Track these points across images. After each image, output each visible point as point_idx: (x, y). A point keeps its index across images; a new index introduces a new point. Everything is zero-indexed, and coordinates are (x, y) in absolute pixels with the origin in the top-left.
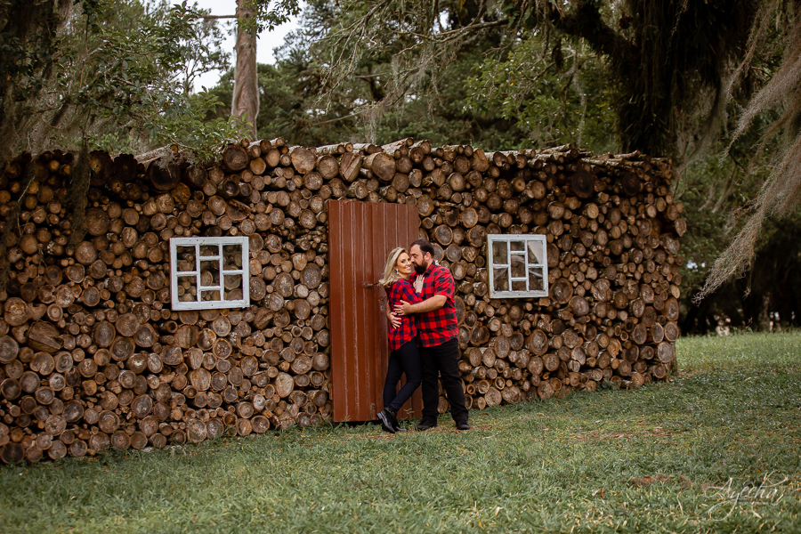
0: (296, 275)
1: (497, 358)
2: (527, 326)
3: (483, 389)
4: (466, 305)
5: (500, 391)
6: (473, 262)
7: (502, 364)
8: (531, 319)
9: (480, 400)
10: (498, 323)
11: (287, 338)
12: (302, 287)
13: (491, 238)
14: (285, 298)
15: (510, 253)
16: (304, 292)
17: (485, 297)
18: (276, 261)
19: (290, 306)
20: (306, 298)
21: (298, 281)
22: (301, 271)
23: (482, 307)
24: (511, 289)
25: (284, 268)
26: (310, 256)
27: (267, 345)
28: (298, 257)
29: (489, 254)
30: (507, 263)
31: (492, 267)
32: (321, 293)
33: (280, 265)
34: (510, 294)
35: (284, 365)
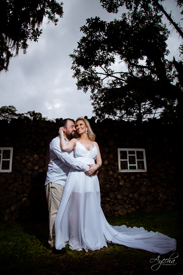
0: (35, 162)
1: (123, 195)
2: (138, 183)
3: (117, 208)
4: (109, 175)
5: (126, 209)
6: (112, 159)
7: (125, 198)
8: (139, 180)
9: (116, 213)
10: (123, 182)
11: (28, 185)
12: (36, 166)
13: (119, 150)
14: (29, 170)
15: (128, 155)
16: (37, 168)
17: (117, 172)
18: (27, 157)
19: (29, 173)
20: (38, 170)
21: (36, 164)
22: (37, 161)
23: (115, 175)
24: (129, 169)
25: (31, 159)
26: (41, 156)
27: (19, 187)
28: (35, 156)
29: (118, 156)
30: (127, 159)
31: (120, 160)
32: (44, 169)
33: (29, 159)
34: (129, 171)
35: (25, 195)
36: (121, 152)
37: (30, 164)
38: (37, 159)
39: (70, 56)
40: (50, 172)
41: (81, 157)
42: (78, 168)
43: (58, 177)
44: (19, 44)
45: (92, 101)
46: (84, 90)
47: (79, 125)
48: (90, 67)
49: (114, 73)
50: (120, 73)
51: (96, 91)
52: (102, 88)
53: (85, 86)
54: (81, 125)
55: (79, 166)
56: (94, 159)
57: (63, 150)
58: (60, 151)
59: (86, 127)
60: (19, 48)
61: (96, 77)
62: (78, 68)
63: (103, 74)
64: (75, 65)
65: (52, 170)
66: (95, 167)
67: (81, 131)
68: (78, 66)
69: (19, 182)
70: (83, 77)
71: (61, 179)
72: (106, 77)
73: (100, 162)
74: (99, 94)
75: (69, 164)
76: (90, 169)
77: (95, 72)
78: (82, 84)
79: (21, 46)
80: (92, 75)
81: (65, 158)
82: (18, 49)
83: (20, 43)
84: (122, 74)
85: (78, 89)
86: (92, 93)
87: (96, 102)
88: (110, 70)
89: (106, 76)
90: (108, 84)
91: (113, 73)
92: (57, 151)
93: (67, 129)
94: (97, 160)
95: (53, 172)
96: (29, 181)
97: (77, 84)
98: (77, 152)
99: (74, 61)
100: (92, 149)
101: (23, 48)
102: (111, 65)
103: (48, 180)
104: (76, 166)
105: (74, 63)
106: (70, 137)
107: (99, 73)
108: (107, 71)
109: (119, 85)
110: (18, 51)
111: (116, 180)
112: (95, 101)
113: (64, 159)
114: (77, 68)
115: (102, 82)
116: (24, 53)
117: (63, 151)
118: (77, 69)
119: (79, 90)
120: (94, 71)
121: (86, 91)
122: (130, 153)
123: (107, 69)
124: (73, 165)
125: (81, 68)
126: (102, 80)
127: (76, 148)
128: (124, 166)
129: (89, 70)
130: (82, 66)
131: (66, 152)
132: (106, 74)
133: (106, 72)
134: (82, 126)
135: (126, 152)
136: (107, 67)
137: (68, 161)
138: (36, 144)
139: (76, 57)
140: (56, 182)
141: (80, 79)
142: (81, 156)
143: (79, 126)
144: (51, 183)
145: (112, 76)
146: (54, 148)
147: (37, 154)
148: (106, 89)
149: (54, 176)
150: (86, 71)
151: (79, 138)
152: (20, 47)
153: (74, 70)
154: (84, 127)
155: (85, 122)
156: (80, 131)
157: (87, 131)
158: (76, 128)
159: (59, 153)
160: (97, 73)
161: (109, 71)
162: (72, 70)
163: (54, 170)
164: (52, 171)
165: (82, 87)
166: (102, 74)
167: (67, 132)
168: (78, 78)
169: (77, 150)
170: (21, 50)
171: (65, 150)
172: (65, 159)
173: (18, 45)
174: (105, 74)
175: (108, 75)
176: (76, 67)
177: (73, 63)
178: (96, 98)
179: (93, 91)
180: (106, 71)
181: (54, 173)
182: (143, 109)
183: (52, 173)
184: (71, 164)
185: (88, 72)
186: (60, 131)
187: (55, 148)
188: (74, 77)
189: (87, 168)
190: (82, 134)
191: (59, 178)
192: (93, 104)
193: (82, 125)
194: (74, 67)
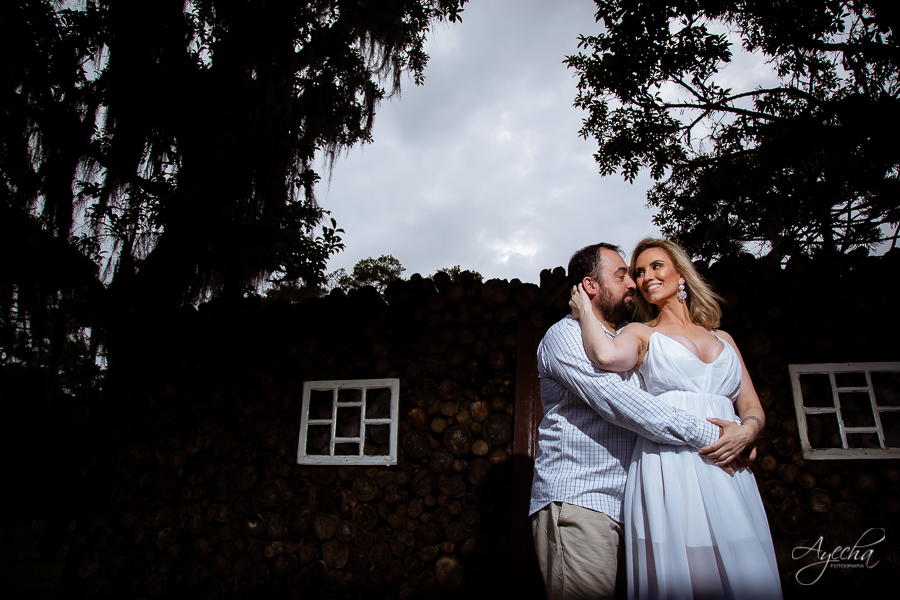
0: (475, 426)
4: (763, 471)
6: (770, 407)
10: (826, 499)
11: (453, 509)
12: (481, 442)
13: (796, 371)
14: (456, 457)
15: (836, 391)
16: (482, 448)
17: (795, 458)
18: (448, 410)
19: (457, 466)
20: (486, 457)
21: (478, 436)
22: (482, 423)
23: (790, 474)
24: (845, 445)
25: (461, 418)
26: (498, 404)
27: (425, 517)
28: (476, 405)
29: (795, 394)
30: (833, 406)
31: (801, 411)
32: (509, 450)
33: (455, 415)
34: (845, 453)
35: (446, 546)
36: (803, 378)
37: (458, 435)
38: (483, 416)
39: (566, 61)
40: (548, 460)
41: (677, 391)
42: (671, 437)
43: (584, 478)
44: (401, 59)
45: (656, 210)
46: (626, 173)
47: (649, 270)
48: (640, 87)
49: (731, 99)
50: (753, 93)
51: (668, 171)
52: (687, 161)
53: (628, 159)
54: (655, 265)
55: (674, 426)
56: (729, 396)
57: (600, 363)
58: (591, 370)
59: (678, 272)
60: (402, 68)
61: (663, 121)
62: (600, 98)
63: (690, 106)
64: (586, 91)
65: (555, 449)
66: (745, 430)
67: (658, 292)
68: (599, 93)
69: (423, 498)
70: (615, 129)
71: (601, 486)
72: (704, 115)
73: (756, 412)
74: (679, 182)
75: (632, 422)
76: (725, 437)
77: (660, 104)
78: (617, 152)
79: (407, 62)
80: (649, 116)
81: (610, 398)
82: (400, 72)
83: (404, 54)
84: (761, 97)
85: (604, 174)
86: (656, 178)
87: (670, 213)
88: (716, 88)
89: (701, 111)
90: (712, 137)
91: (726, 100)
92: (573, 371)
93: (601, 285)
94: (742, 406)
95: (560, 458)
96: (458, 496)
97: (596, 156)
98: (656, 372)
99: (582, 79)
100: (721, 357)
101: (414, 68)
102: (716, 71)
103: (544, 491)
104: (662, 428)
105: (582, 85)
106: (617, 315)
107: (674, 106)
108: (705, 95)
109: (755, 136)
110: (398, 79)
111: (794, 493)
112: (666, 209)
113: (607, 400)
114: (594, 99)
115: (689, 136)
116: (417, 82)
117: (601, 368)
118: (595, 102)
119: (607, 175)
120: (656, 102)
121: (633, 177)
122: (843, 379)
123: (703, 87)
124: (650, 424)
125: (609, 97)
126: (689, 128)
127: (650, 357)
128: (823, 434)
129: (639, 99)
130: (612, 90)
131: (610, 372)
132: (703, 103)
133: (701, 99)
134: (663, 272)
135: (826, 377)
136: (702, 81)
137: (628, 410)
138: (475, 364)
139: (590, 64)
140: (580, 499)
141: (606, 140)
142: (676, 388)
143: (649, 274)
144: (559, 504)
145: (723, 109)
146: (560, 361)
147: (482, 399)
148: (703, 161)
149: (565, 475)
150: (626, 106)
151: (655, 321)
152: (405, 67)
153: (584, 107)
154: (670, 276)
155: (670, 254)
156: (654, 292)
157: (682, 287)
158: (635, 281)
159: (584, 377)
160: (668, 106)
161: (712, 94)
162: (579, 107)
163: (568, 450)
164: (557, 455)
165: (616, 164)
166: (686, 105)
167: (601, 297)
168: (599, 137)
169: (658, 365)
170: (408, 75)
171: (609, 365)
172: (614, 401)
173: (397, 61)
174: (697, 103)
175: (709, 107)
176: (592, 95)
177: (579, 86)
178: (670, 197)
179: (657, 173)
180: (702, 95)
181: (569, 463)
182: (839, 226)
183: (557, 464)
184: (639, 420)
185: (635, 107)
186: (574, 297)
187: (563, 360)
188: (584, 133)
189: (712, 438)
190: (664, 301)
191: (590, 485)
192: (659, 220)
193: (661, 265)
194: (583, 97)
